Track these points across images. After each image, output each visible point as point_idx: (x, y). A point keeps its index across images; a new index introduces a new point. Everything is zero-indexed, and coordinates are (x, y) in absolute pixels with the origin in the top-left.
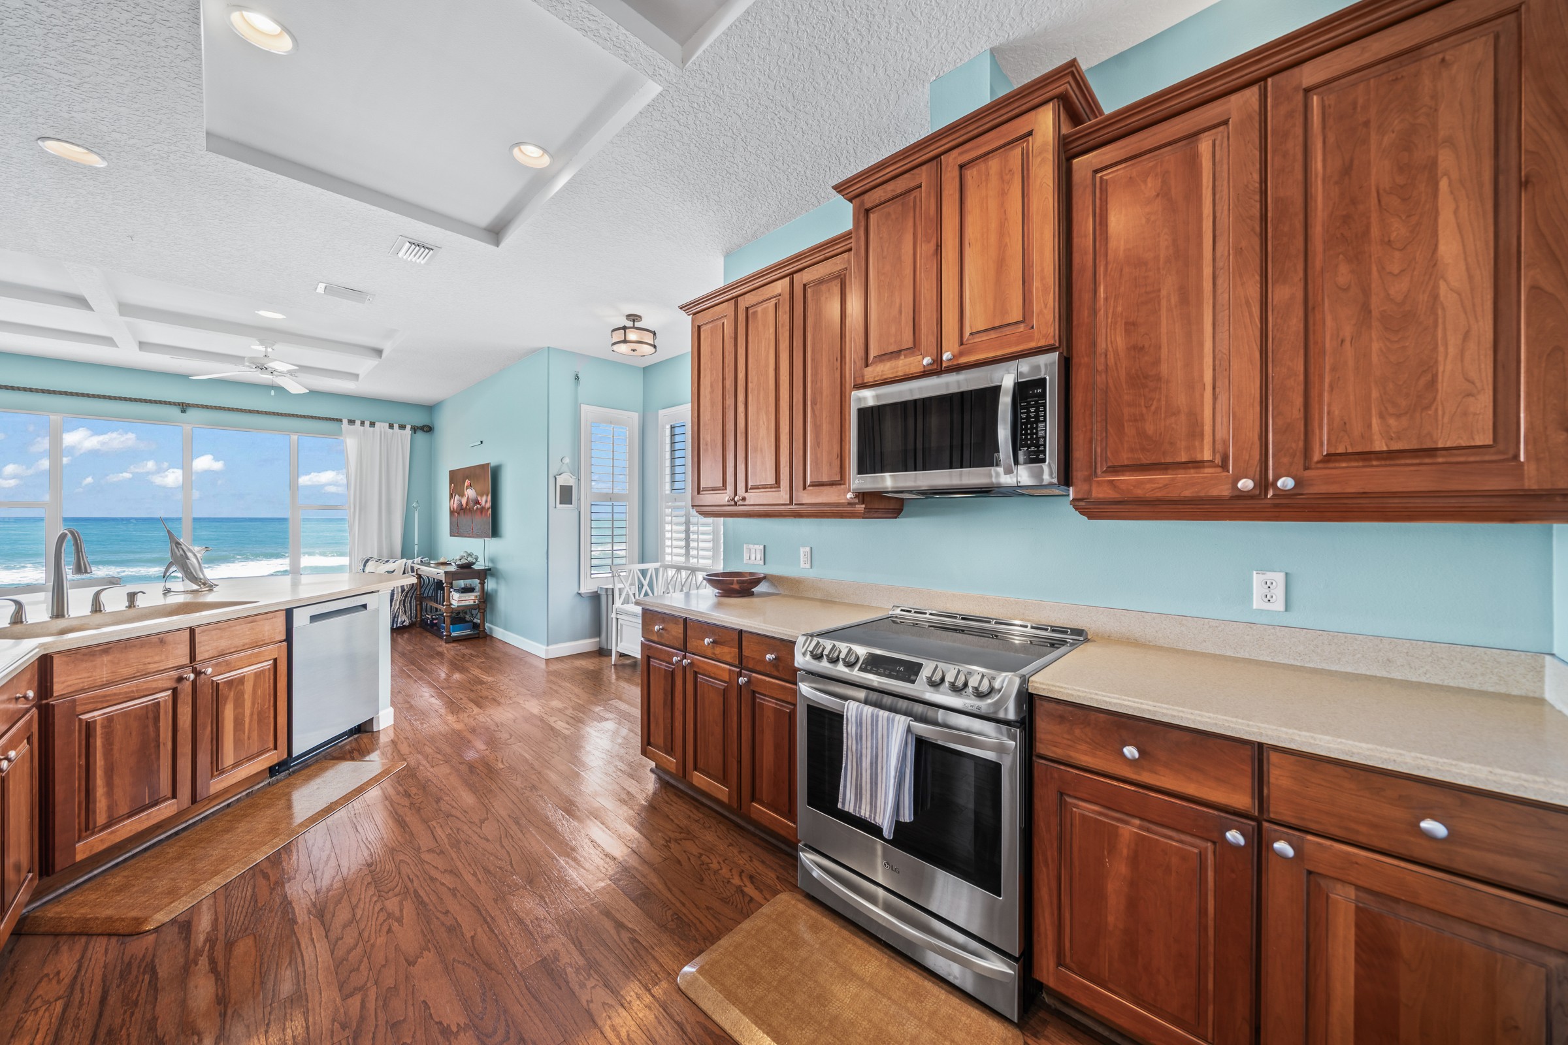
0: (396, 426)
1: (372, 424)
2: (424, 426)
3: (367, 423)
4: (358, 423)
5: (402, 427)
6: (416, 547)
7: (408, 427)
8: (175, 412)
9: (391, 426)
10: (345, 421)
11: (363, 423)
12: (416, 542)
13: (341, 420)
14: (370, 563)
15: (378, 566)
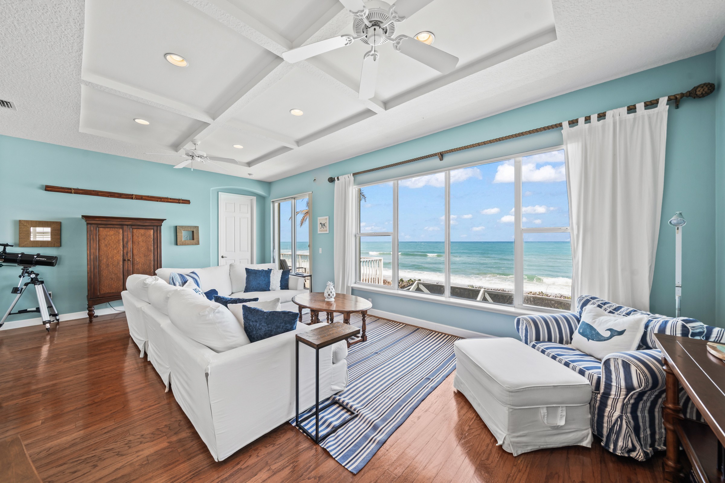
0: (640, 106)
1: (602, 116)
2: (695, 89)
3: (594, 117)
4: (582, 120)
5: (651, 104)
6: (678, 292)
7: (663, 101)
8: (436, 161)
9: (632, 109)
10: (565, 124)
11: (588, 119)
12: (678, 280)
13: (560, 125)
14: (589, 307)
15: (598, 315)
